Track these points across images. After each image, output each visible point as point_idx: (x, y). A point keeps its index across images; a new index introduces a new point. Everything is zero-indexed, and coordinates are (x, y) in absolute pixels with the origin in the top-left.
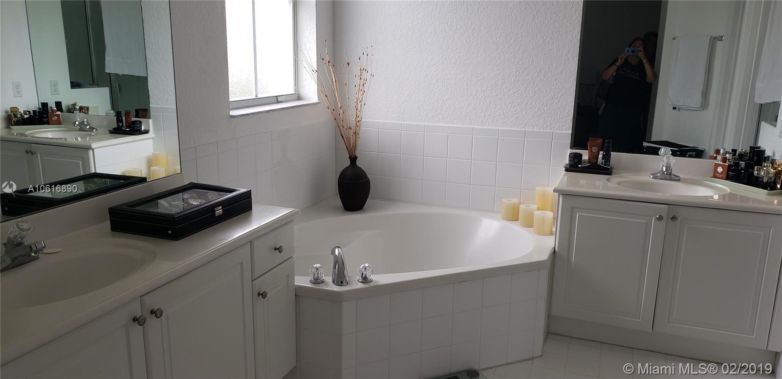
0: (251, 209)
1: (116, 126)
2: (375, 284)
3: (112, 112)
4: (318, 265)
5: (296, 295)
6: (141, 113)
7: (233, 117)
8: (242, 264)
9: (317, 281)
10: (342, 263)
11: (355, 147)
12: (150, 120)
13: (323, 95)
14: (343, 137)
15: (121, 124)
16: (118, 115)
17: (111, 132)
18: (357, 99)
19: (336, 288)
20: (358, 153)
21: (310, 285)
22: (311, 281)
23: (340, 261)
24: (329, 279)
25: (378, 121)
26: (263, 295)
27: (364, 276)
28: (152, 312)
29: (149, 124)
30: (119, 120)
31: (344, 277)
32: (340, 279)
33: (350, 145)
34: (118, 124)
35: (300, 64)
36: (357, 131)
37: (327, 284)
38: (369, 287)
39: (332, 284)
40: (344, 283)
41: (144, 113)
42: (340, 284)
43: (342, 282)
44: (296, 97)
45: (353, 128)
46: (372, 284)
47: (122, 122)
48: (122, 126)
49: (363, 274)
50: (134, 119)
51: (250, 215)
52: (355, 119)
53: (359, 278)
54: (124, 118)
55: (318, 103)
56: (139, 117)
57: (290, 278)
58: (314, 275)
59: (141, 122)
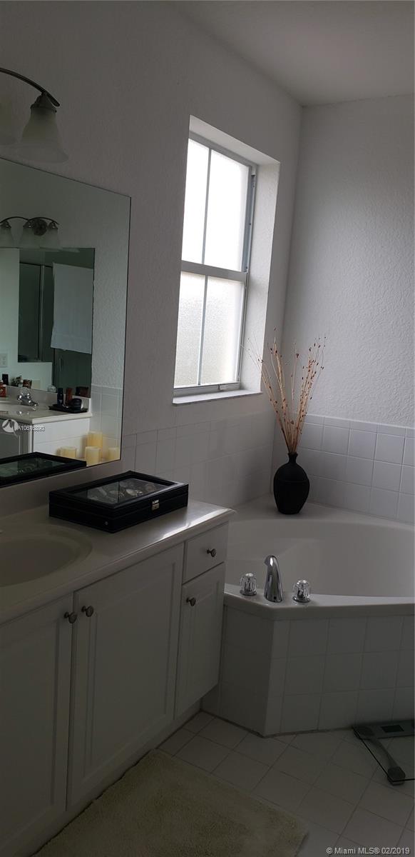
0: (187, 505)
1: (56, 402)
2: (312, 605)
3: (54, 388)
4: (250, 575)
5: (224, 605)
6: (81, 391)
7: (176, 405)
8: (174, 565)
9: (248, 592)
10: (276, 576)
11: (296, 443)
12: (90, 399)
13: (267, 387)
14: (283, 432)
15: (61, 401)
16: (60, 391)
17: (51, 408)
18: (304, 392)
19: (268, 604)
20: (298, 451)
21: (240, 596)
22: (241, 592)
23: (274, 572)
24: (261, 592)
25: (323, 416)
26: (192, 602)
27: (300, 594)
28: (83, 609)
29: (89, 403)
30: (60, 397)
31: (278, 591)
32: (273, 594)
33: (290, 441)
34: (58, 401)
35: (245, 352)
36: (300, 426)
37: (258, 598)
38: (304, 608)
39: (264, 598)
40: (278, 598)
41: (85, 391)
42: (273, 599)
43: (275, 598)
44: (238, 387)
45: (296, 422)
46: (309, 605)
47: (62, 399)
48: (63, 403)
49: (299, 591)
50: (74, 397)
51: (185, 511)
52: (298, 413)
53: (294, 595)
54: (65, 395)
55: (260, 394)
56: (79, 395)
57: (220, 585)
58: (246, 585)
59: (80, 401)
